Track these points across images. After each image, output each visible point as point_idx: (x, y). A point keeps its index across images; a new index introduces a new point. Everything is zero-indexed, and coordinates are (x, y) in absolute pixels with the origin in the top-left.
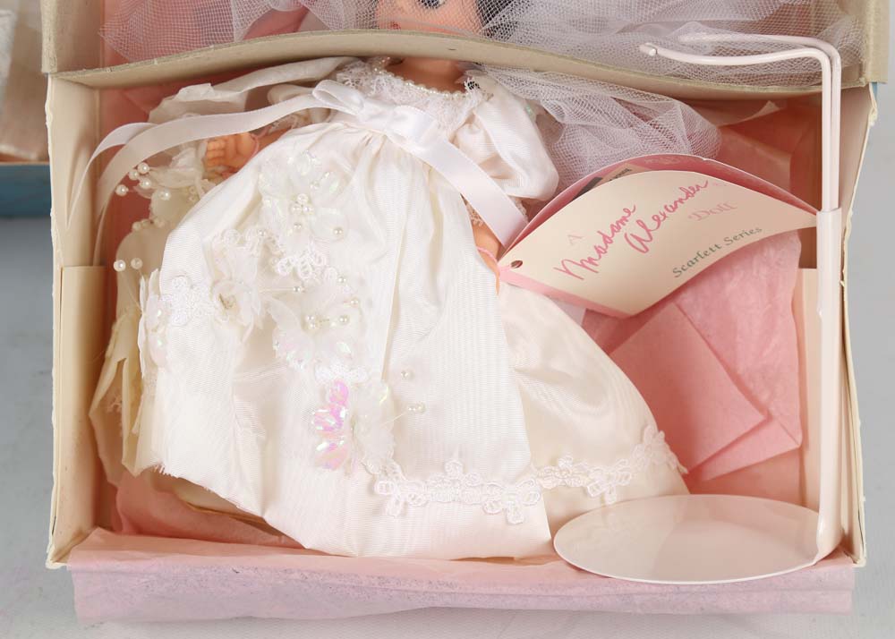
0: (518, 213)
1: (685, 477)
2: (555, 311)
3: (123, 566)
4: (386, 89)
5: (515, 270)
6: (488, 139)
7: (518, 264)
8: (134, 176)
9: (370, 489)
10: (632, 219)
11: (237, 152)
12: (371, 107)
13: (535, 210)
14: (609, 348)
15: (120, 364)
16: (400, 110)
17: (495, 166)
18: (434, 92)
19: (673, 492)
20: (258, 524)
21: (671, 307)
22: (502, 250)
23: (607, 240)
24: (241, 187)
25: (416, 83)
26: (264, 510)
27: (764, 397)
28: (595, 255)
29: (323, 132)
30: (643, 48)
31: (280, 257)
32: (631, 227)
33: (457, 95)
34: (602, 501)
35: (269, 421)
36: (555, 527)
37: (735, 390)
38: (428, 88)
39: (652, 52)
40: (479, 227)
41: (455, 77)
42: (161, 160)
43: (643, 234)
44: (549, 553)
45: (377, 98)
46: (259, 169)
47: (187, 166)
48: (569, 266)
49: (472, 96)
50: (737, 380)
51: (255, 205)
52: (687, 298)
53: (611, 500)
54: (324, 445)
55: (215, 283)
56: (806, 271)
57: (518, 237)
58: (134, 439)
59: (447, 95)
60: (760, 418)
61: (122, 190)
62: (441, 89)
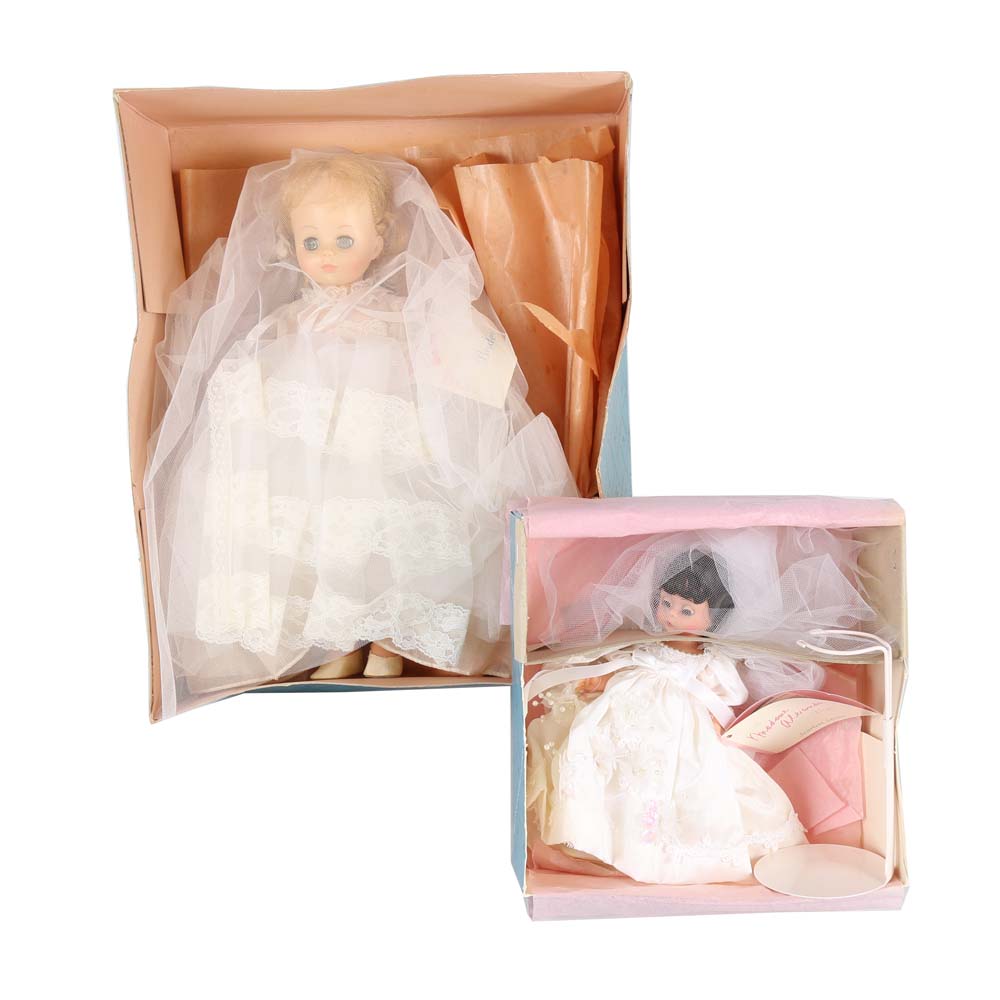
0: (731, 713)
1: (806, 833)
2: (744, 755)
3: (560, 895)
4: (665, 652)
5: (730, 739)
6: (715, 677)
7: (730, 736)
8: (541, 696)
9: (664, 849)
10: (786, 715)
11: (591, 684)
12: (661, 664)
13: (740, 711)
14: (767, 769)
15: (542, 792)
16: (675, 666)
17: (719, 689)
18: (689, 655)
19: (802, 843)
20: (628, 877)
21: (796, 749)
22: (723, 731)
23: (772, 723)
24: (602, 704)
25: (680, 651)
26: (613, 862)
27: (844, 794)
28: (765, 730)
29: (636, 678)
30: (798, 643)
31: (619, 739)
32: (785, 717)
33: (700, 656)
34: (771, 849)
35: (616, 817)
36: (754, 862)
37: (829, 790)
38: (686, 653)
39: (804, 646)
40: (714, 720)
41: (697, 648)
42: (558, 689)
43: (789, 720)
44: (752, 881)
45: (662, 659)
46: (611, 697)
47: (570, 694)
48: (753, 736)
49: (706, 658)
50: (831, 786)
51: (609, 711)
52: (804, 746)
53: (775, 849)
54: (647, 831)
55: (594, 757)
56: (864, 734)
57: (731, 724)
58: (547, 828)
59: (695, 656)
60: (843, 805)
61: (535, 703)
62: (692, 654)
